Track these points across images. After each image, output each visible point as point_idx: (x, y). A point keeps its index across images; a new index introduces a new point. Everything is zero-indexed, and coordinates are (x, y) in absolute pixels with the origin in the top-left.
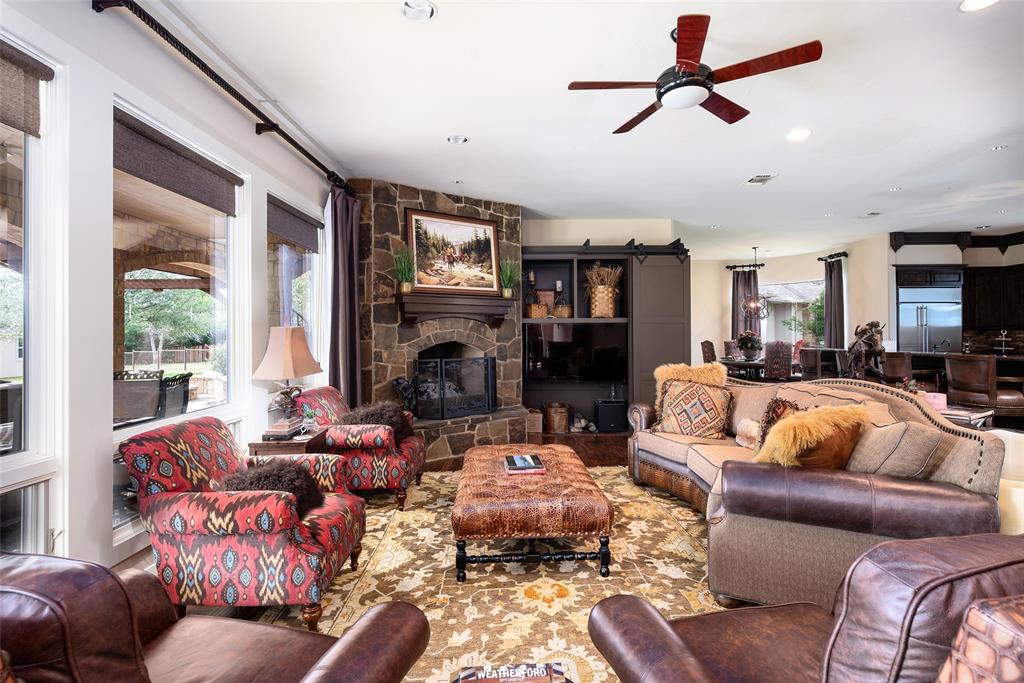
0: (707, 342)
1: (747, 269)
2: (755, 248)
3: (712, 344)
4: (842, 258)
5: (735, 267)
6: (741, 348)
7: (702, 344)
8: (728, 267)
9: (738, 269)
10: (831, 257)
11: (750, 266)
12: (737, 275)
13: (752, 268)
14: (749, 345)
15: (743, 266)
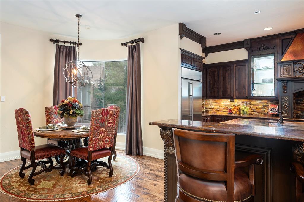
0: (21, 110)
1: (68, 45)
2: (78, 16)
3: (27, 113)
4: (141, 43)
5: (58, 41)
6: (62, 115)
7: (16, 112)
8: (51, 40)
9: (60, 44)
10: (132, 42)
11: (71, 43)
12: (59, 48)
13: (72, 45)
14: (71, 112)
15: (65, 42)
